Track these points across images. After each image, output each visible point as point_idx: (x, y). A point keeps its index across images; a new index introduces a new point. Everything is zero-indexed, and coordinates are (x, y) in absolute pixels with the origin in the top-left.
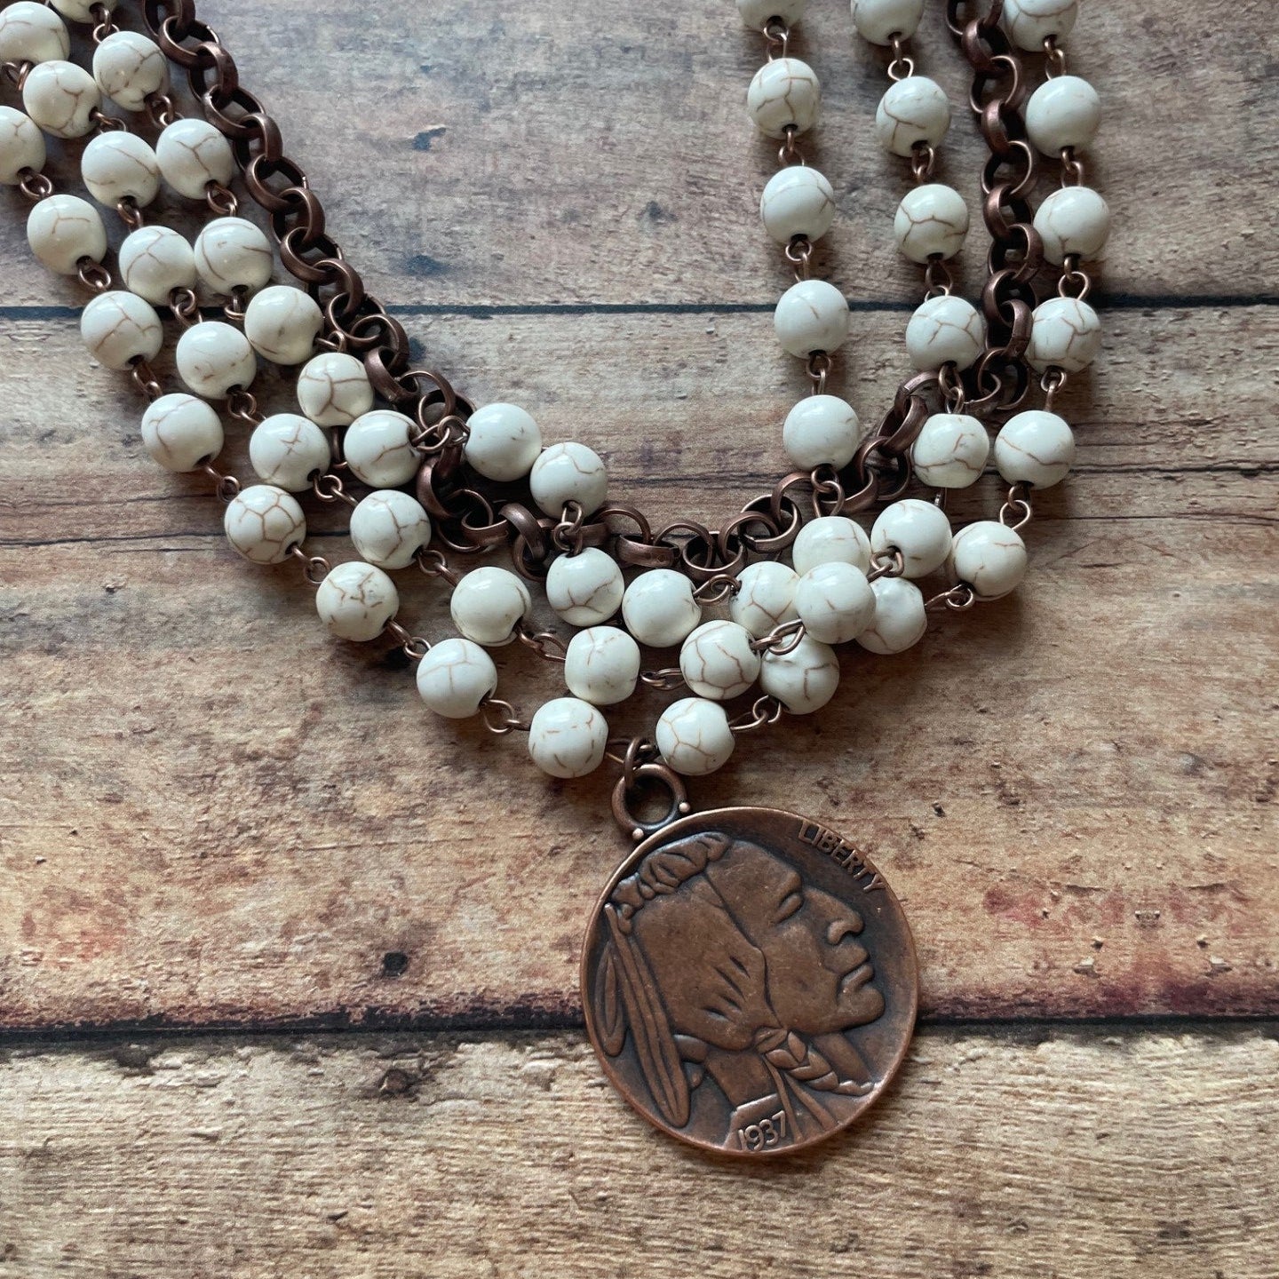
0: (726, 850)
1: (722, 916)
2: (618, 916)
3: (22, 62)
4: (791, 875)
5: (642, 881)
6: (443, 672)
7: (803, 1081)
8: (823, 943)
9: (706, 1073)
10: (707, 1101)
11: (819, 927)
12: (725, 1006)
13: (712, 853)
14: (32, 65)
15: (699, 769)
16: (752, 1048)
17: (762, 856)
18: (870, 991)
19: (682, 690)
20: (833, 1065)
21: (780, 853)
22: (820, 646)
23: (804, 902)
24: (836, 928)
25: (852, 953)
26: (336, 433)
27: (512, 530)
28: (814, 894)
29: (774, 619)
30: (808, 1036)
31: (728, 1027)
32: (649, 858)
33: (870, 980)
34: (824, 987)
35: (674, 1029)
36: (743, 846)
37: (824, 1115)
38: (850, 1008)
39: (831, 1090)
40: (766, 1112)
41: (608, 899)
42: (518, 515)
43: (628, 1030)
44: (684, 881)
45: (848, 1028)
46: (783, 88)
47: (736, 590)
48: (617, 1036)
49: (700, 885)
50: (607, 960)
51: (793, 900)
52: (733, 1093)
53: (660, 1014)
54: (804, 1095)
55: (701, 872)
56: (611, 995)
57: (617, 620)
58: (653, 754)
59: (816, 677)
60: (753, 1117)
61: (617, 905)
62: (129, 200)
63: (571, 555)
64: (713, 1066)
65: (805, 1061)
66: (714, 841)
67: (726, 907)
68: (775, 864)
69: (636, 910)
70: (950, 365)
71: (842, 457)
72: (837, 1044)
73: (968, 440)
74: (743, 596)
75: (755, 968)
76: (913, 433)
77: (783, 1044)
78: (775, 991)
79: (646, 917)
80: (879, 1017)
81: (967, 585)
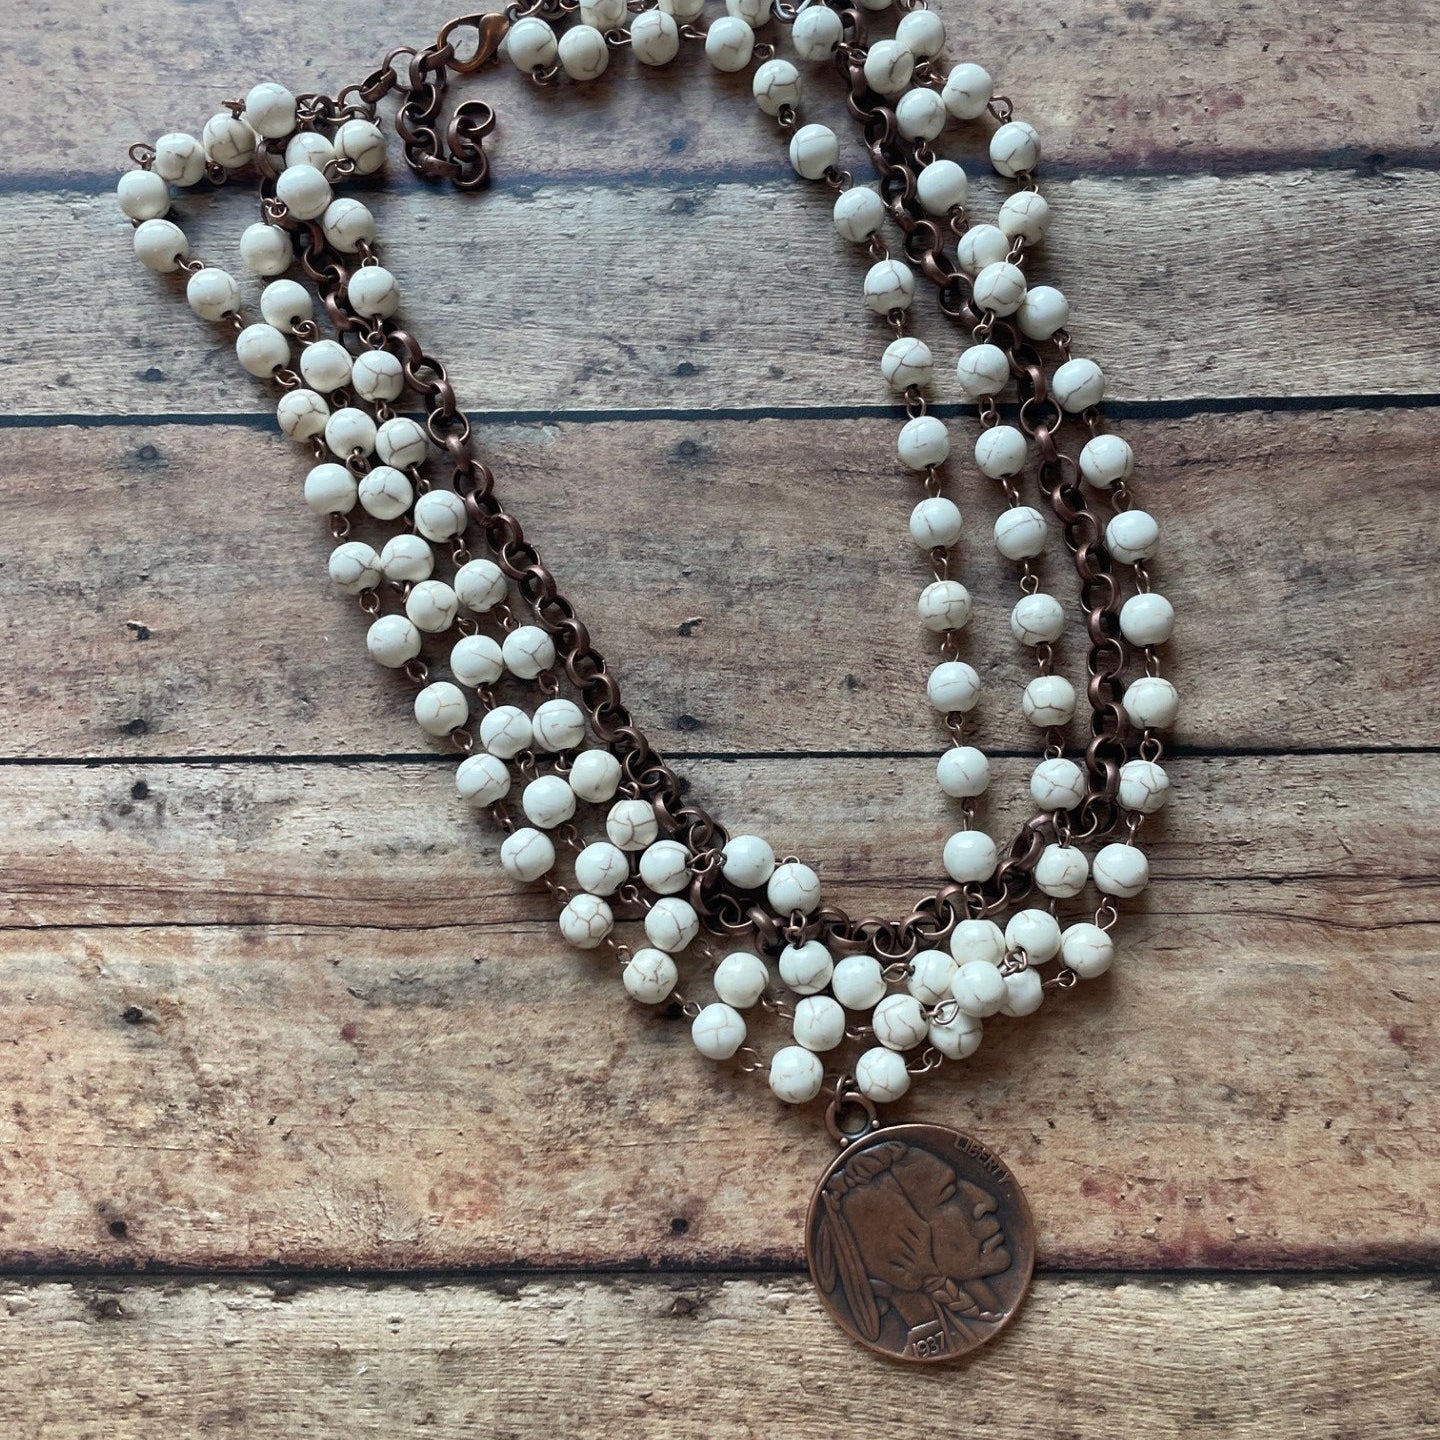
0: (905, 1154)
1: (902, 1201)
2: (831, 1200)
3: (405, 582)
4: (949, 1172)
5: (846, 1175)
6: (712, 1033)
7: (956, 1313)
8: (971, 1218)
9: (891, 1306)
10: (892, 1325)
11: (968, 1207)
12: (904, 1261)
13: (895, 1156)
14: (413, 584)
15: (886, 1099)
16: (922, 1290)
17: (929, 1158)
18: (1002, 1252)
19: (873, 1042)
20: (976, 1302)
21: (941, 1156)
22: (970, 1018)
23: (958, 1191)
24: (980, 1208)
25: (992, 1225)
26: (634, 857)
27: (756, 928)
28: (965, 1185)
29: (939, 997)
30: (959, 1283)
31: (906, 1276)
32: (852, 1159)
33: (1002, 1244)
34: (971, 1246)
35: (869, 1276)
36: (916, 1152)
37: (969, 1334)
38: (989, 1263)
39: (975, 1318)
40: (932, 1332)
41: (824, 1187)
42: (759, 916)
43: (838, 1276)
44: (875, 1177)
45: (985, 1278)
46: (944, 608)
47: (911, 973)
48: (832, 1278)
49: (887, 1178)
50: (824, 1229)
51: (951, 1189)
52: (909, 1320)
53: (861, 1267)
54: (957, 1321)
55: (888, 1170)
56: (827, 1252)
57: (828, 991)
58: (854, 1086)
59: (967, 1040)
60: (922, 1336)
61: (830, 1191)
62: (485, 686)
63: (797, 947)
64: (896, 1302)
65: (958, 1299)
66: (897, 1149)
67: (905, 1194)
68: (938, 1164)
69: (842, 1196)
70: (1061, 811)
71: (984, 877)
72: (979, 1288)
73: (1073, 871)
74: (916, 977)
75: (924, 1237)
76: (1035, 859)
77: (943, 1287)
78: (938, 1251)
79: (850, 1200)
80: (1007, 1270)
81: (1070, 972)
